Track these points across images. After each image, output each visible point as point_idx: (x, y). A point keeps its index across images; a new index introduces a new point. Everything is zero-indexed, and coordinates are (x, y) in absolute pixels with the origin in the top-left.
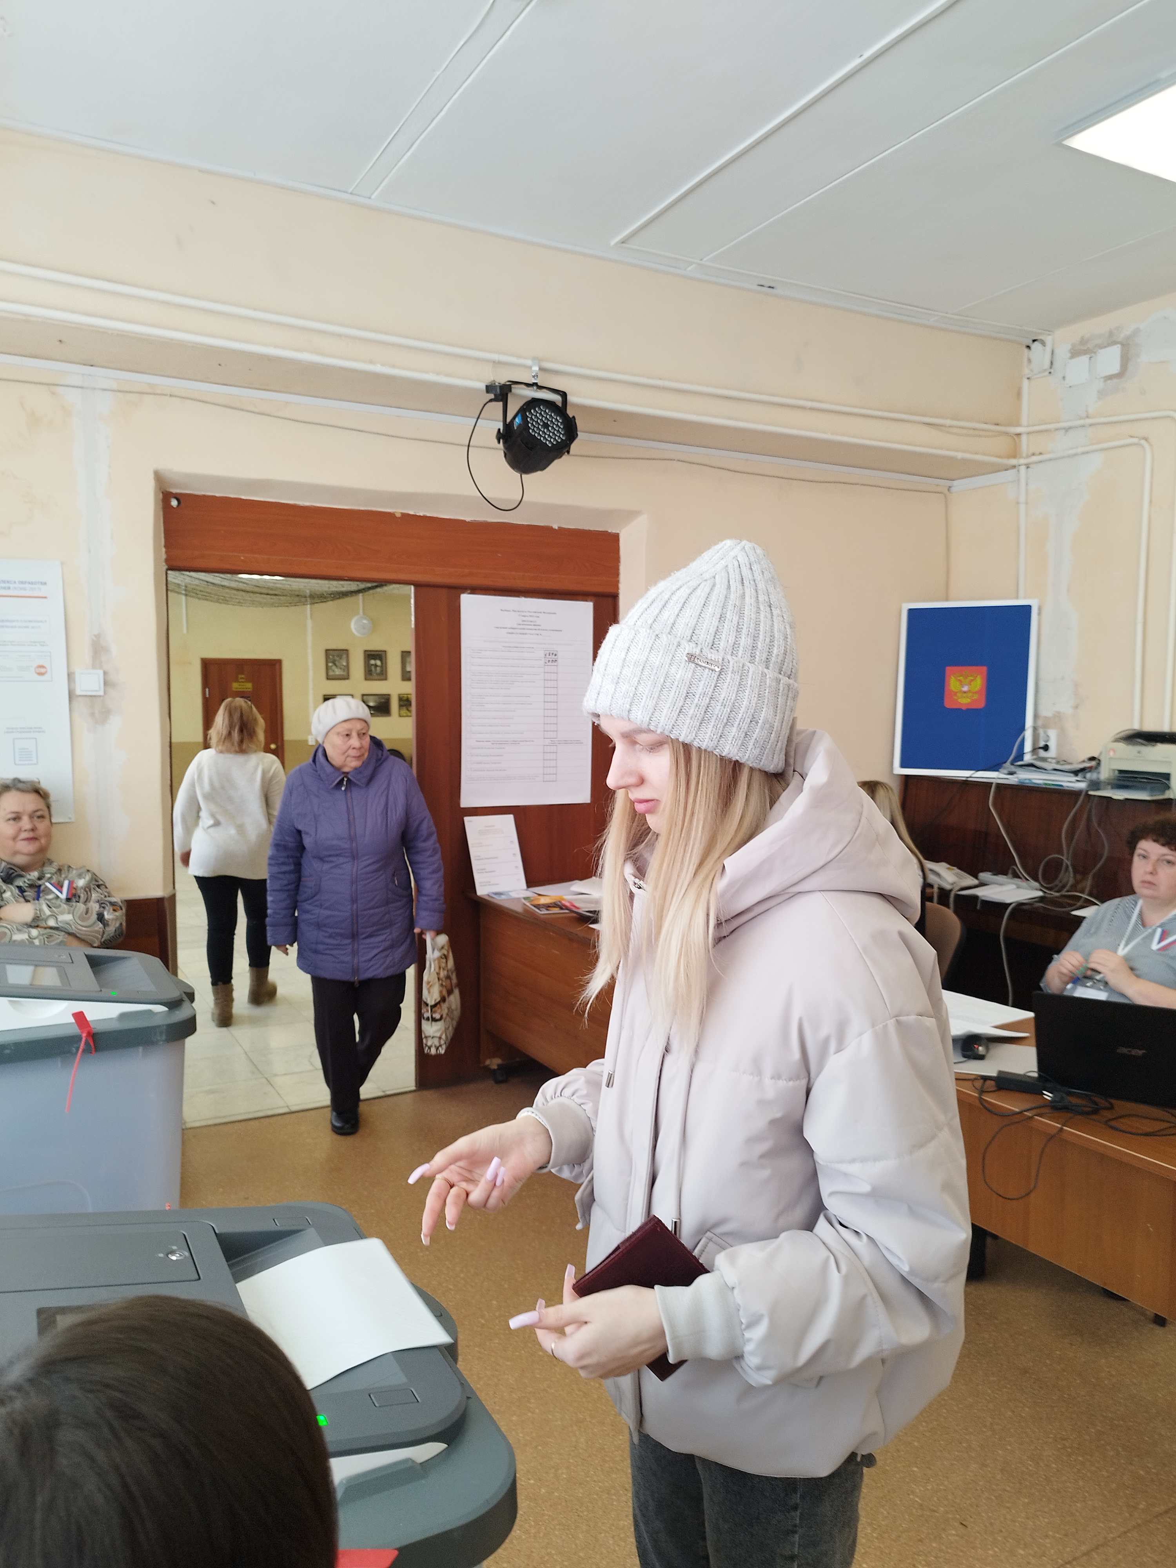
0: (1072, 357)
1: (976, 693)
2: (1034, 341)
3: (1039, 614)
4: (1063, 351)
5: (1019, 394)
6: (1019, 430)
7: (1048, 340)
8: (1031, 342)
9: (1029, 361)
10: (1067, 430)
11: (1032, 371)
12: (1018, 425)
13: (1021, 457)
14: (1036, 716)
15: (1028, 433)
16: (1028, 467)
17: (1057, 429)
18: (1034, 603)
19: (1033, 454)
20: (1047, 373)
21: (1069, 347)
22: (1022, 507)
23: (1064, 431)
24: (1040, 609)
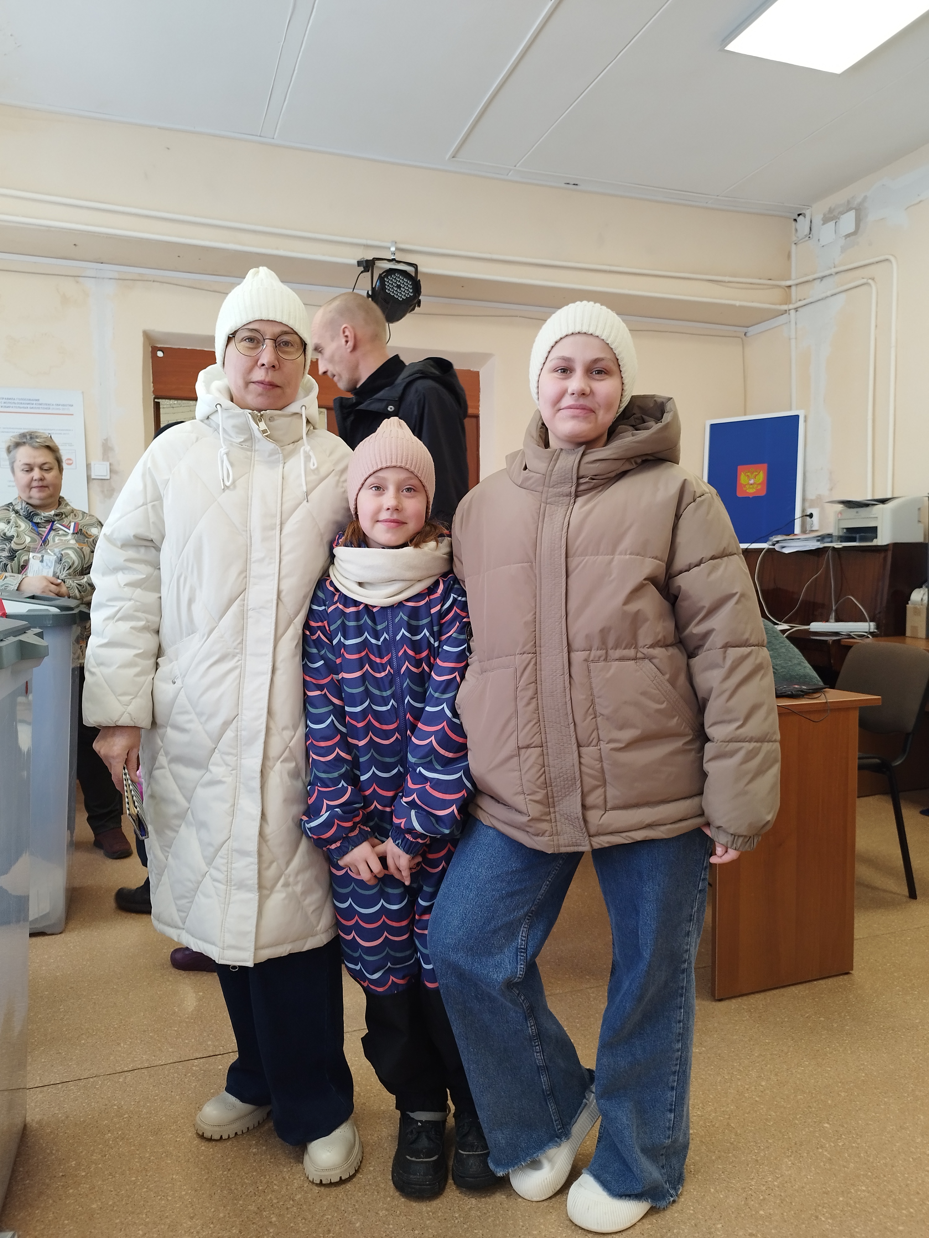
0: (823, 224)
1: (758, 484)
2: (799, 215)
3: (805, 421)
4: (818, 220)
5: (789, 256)
6: (788, 283)
7: (808, 213)
8: (797, 216)
9: (796, 230)
10: (822, 278)
11: (798, 237)
12: (789, 279)
13: (790, 303)
14: (804, 500)
15: (797, 285)
16: (796, 309)
17: (814, 279)
18: (801, 414)
19: (800, 300)
20: (807, 238)
21: (822, 216)
22: (793, 342)
23: (819, 280)
24: (805, 417)
